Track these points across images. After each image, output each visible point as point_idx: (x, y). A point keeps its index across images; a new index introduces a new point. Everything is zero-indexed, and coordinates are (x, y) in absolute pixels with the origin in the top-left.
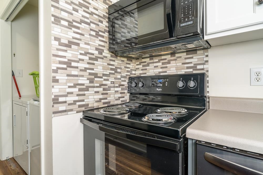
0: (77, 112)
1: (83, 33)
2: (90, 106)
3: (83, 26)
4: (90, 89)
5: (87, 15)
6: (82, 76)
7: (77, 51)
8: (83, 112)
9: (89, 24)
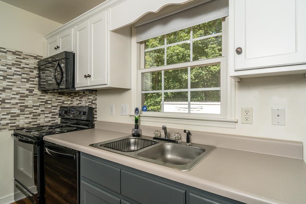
0: (9, 130)
1: (15, 81)
2: (20, 126)
3: (15, 77)
4: (20, 116)
5: (20, 70)
6: (15, 108)
7: (10, 93)
8: (14, 130)
9: (20, 75)
